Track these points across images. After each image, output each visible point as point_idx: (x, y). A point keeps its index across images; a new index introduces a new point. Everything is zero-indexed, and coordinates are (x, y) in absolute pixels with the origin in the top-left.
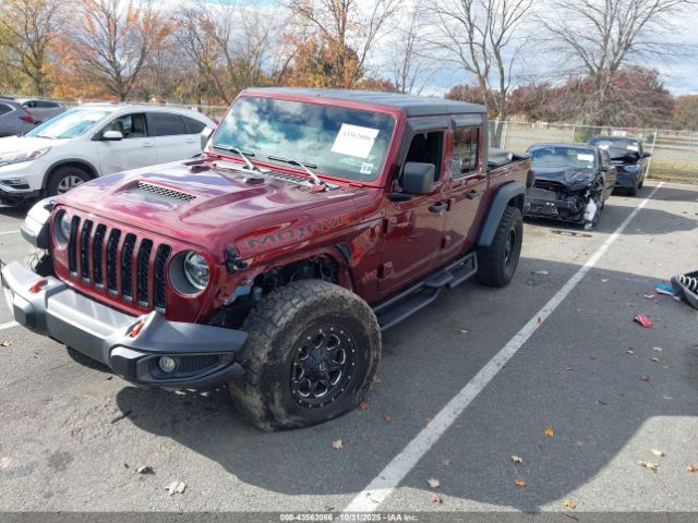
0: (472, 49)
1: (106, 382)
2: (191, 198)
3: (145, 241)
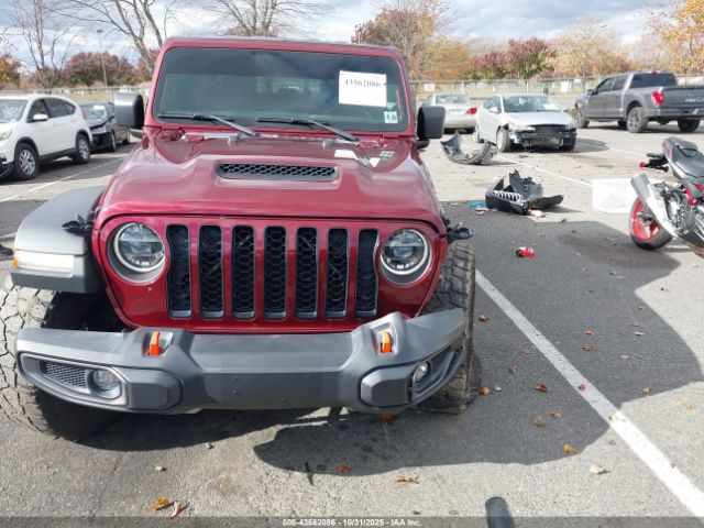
1: (215, 453)
2: (324, 171)
3: (332, 232)
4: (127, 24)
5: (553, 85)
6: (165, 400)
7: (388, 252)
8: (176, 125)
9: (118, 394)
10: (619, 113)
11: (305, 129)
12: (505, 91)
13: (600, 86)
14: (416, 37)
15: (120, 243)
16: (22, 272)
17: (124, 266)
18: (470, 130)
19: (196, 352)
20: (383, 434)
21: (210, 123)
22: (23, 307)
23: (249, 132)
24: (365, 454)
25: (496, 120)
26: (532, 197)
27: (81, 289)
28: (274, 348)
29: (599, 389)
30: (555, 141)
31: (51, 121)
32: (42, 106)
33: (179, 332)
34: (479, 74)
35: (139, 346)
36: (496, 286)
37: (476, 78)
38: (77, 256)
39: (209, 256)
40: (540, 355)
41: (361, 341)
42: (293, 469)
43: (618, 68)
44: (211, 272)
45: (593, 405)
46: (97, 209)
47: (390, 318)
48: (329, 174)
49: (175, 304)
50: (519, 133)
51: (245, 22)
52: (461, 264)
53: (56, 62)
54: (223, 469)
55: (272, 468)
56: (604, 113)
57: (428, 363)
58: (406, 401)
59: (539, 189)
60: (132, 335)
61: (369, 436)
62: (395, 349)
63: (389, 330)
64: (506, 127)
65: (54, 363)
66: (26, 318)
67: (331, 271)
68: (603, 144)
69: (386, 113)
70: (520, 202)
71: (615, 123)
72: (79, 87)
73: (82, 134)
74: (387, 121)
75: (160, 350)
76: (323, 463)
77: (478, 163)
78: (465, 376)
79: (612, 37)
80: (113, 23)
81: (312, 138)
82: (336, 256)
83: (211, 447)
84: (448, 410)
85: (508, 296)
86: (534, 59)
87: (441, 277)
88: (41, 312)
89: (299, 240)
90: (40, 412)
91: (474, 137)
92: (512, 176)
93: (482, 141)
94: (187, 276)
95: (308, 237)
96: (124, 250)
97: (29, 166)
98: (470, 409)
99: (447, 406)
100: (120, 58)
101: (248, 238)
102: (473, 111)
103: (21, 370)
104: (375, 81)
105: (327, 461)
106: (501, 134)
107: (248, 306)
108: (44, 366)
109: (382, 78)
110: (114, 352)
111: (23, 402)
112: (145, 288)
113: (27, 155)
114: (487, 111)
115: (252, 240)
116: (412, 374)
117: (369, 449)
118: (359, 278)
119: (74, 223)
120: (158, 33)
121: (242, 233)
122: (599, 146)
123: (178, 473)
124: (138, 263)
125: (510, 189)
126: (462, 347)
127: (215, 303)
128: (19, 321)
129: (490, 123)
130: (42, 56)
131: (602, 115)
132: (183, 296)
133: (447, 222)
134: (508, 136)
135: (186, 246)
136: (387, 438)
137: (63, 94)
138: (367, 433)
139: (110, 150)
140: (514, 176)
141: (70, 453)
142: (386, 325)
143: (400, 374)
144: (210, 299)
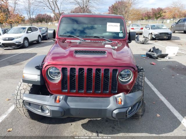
0: (49, 2)
1: (72, 126)
2: (103, 52)
3: (105, 70)
4: (51, 7)
5: (165, 21)
6: (60, 115)
7: (121, 75)
8: (64, 38)
9: (48, 112)
10: (184, 29)
11: (97, 38)
12: (151, 23)
13: (178, 21)
14: (126, 8)
15: (49, 72)
16: (25, 79)
17: (50, 78)
18: (141, 34)
19: (69, 102)
20: (118, 124)
21: (72, 37)
22: (25, 87)
23: (83, 40)
24: (113, 129)
25: (149, 32)
26: (159, 54)
27: (39, 84)
28: (89, 101)
29: (180, 113)
30: (165, 37)
31: (32, 33)
32: (30, 29)
33: (64, 96)
34: (143, 18)
35: (54, 100)
36: (149, 80)
37: (142, 19)
38: (38, 75)
39: (72, 76)
40: (162, 102)
41: (113, 101)
42: (93, 132)
43: (184, 16)
44: (73, 80)
45: (178, 118)
46: (44, 63)
47: (121, 94)
48: (104, 53)
49: (63, 88)
50: (155, 35)
51: (81, 6)
52: (141, 77)
53: (34, 17)
54: (74, 131)
55: (87, 132)
56: (180, 29)
57: (132, 107)
58: (125, 118)
59: (161, 51)
60: (52, 96)
61: (114, 124)
62: (123, 103)
63: (121, 98)
64: (151, 34)
65: (32, 103)
66: (26, 90)
67: (105, 80)
68: (179, 38)
69: (120, 34)
70: (156, 55)
71: (183, 32)
72: (39, 23)
73: (40, 36)
74: (120, 36)
75: (59, 101)
76: (101, 131)
77: (143, 44)
78: (141, 109)
79: (182, 7)
80: (48, 7)
81: (99, 41)
82: (106, 76)
83: (72, 125)
84: (136, 118)
85: (153, 84)
86: (159, 13)
87: (136, 82)
88: (29, 89)
89: (96, 72)
90: (28, 114)
91: (142, 36)
92: (153, 48)
93: (144, 37)
94: (67, 81)
95: (99, 71)
96: (50, 73)
97: (26, 44)
98: (142, 117)
99: (136, 117)
100: (49, 16)
101: (82, 71)
102: (142, 29)
103: (24, 104)
104: (117, 25)
105: (102, 131)
106: (150, 35)
107: (82, 89)
108: (30, 104)
109: (119, 24)
110: (48, 101)
111: (24, 111)
112: (55, 84)
113: (26, 41)
114: (146, 29)
115: (83, 72)
116: (127, 110)
117: (114, 128)
118: (112, 82)
119: (38, 66)
120: (59, 9)
121: (81, 70)
122: (178, 38)
123: (63, 132)
124: (54, 77)
125: (153, 52)
126: (141, 102)
127: (73, 88)
128: (24, 91)
129: (147, 32)
130: (30, 16)
131: (179, 30)
132: (66, 86)
133: (137, 67)
134: (152, 36)
135: (67, 73)
136: (119, 125)
137: (35, 25)
138: (113, 123)
139: (46, 40)
140: (154, 48)
141: (36, 124)
142: (120, 96)
143: (124, 110)
144: (72, 87)
